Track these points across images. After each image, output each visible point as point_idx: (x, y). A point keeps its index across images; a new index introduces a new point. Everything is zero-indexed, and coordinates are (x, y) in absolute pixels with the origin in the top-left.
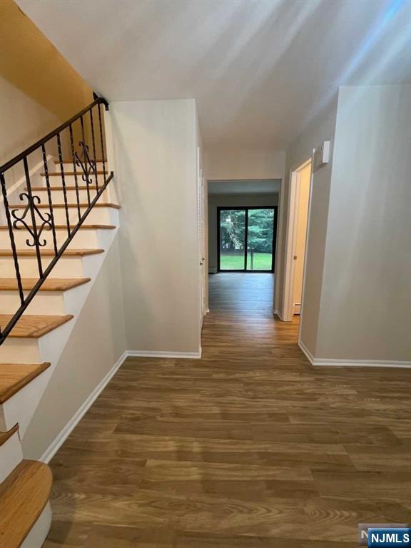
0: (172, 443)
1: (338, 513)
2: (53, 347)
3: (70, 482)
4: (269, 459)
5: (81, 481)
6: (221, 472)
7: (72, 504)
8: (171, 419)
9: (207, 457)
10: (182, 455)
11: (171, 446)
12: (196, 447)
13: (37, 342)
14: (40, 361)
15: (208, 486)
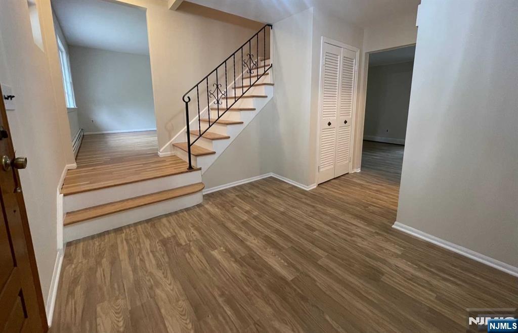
0: (249, 208)
1: (280, 259)
2: (219, 147)
3: (212, 199)
4: (278, 232)
5: (214, 200)
6: (253, 223)
7: (208, 203)
8: (260, 203)
9: (255, 218)
10: (247, 212)
11: (248, 208)
12: (255, 213)
13: (212, 143)
14: (212, 150)
15: (244, 223)
